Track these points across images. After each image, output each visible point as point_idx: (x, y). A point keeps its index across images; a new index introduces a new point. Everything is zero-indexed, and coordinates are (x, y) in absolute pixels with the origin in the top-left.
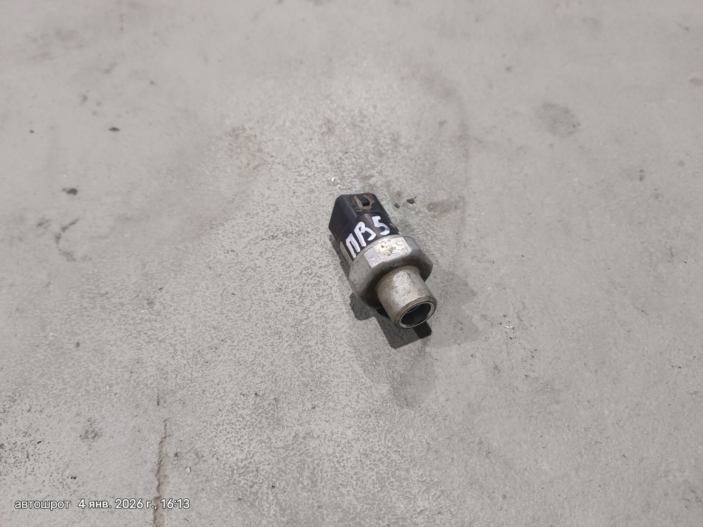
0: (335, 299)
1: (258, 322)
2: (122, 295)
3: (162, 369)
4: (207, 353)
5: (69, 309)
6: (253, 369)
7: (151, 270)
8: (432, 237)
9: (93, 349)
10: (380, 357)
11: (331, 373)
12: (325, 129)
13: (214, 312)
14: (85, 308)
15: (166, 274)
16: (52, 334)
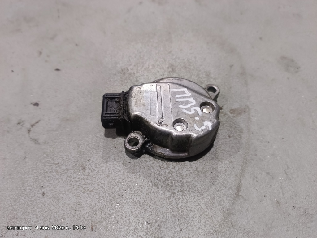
0: (185, 165)
1: (144, 179)
2: (67, 164)
3: (93, 209)
4: (118, 198)
5: (37, 173)
6: (144, 207)
7: (83, 149)
8: (234, 128)
9: (52, 197)
10: (215, 199)
11: (189, 209)
12: (170, 69)
13: (120, 173)
14: (47, 172)
15: (91, 151)
16: (28, 188)
